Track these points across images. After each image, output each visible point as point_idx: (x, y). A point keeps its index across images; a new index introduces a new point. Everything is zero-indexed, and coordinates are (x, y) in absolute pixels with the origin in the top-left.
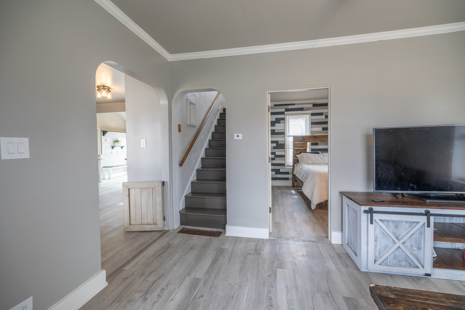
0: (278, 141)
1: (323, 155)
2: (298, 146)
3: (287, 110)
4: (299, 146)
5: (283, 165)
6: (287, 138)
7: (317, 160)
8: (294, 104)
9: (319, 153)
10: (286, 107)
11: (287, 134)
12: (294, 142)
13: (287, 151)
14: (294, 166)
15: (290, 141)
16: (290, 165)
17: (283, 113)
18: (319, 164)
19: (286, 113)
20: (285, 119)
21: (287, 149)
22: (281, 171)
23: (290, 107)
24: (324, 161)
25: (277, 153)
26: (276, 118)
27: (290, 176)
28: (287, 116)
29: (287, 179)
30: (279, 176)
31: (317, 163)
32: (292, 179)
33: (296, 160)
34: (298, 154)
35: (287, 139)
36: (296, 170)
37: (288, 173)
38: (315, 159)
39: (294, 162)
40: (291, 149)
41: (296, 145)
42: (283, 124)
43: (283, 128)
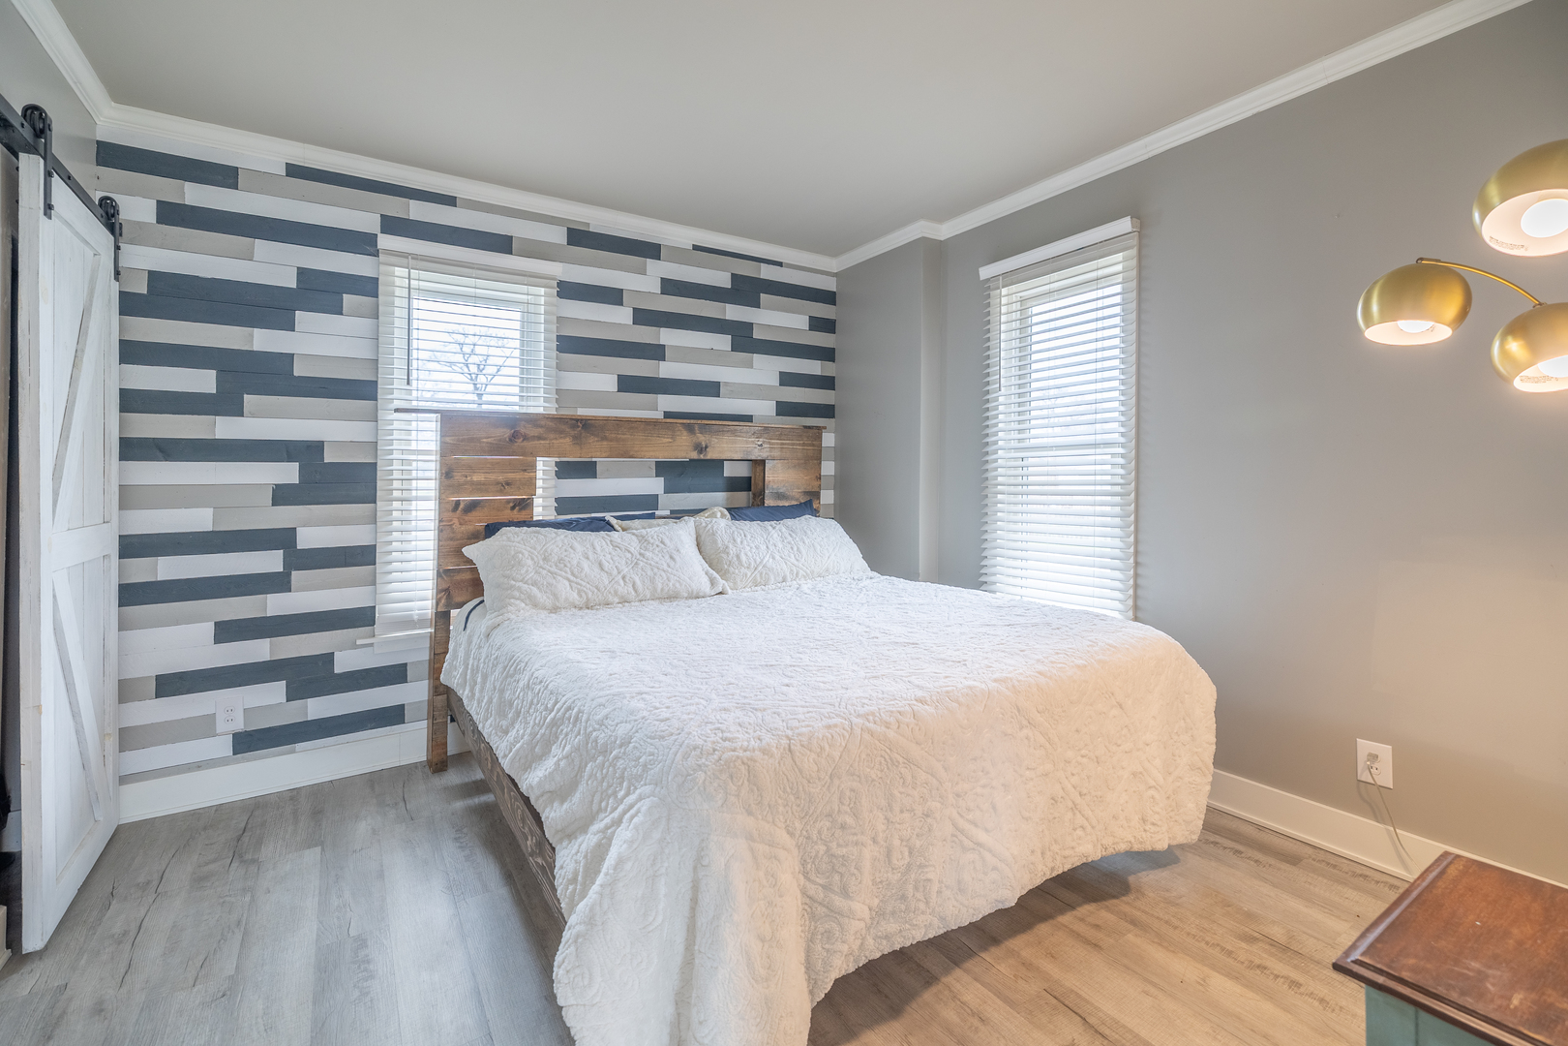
0: (316, 448)
1: (642, 539)
2: (472, 483)
3: (393, 225)
4: (479, 483)
5: (363, 618)
6: (396, 425)
7: (609, 574)
8: (450, 201)
9: (612, 528)
10: (394, 206)
11: (393, 392)
12: (446, 451)
13: (395, 514)
14: (442, 618)
15: (413, 446)
16: (416, 616)
17: (362, 243)
18: (624, 601)
19: (385, 242)
20: (381, 288)
21: (396, 505)
22: (345, 662)
23: (418, 211)
24: (652, 580)
25: (309, 538)
26: (303, 273)
27: (414, 693)
28: (399, 271)
29: (393, 716)
30: (318, 708)
31: (610, 598)
32: (427, 677)
33: (458, 577)
34: (475, 537)
35: (396, 435)
36: (461, 654)
37: (396, 674)
38: (597, 570)
39: (447, 590)
40: (422, 505)
41: (458, 477)
42: (362, 324)
43: (362, 351)
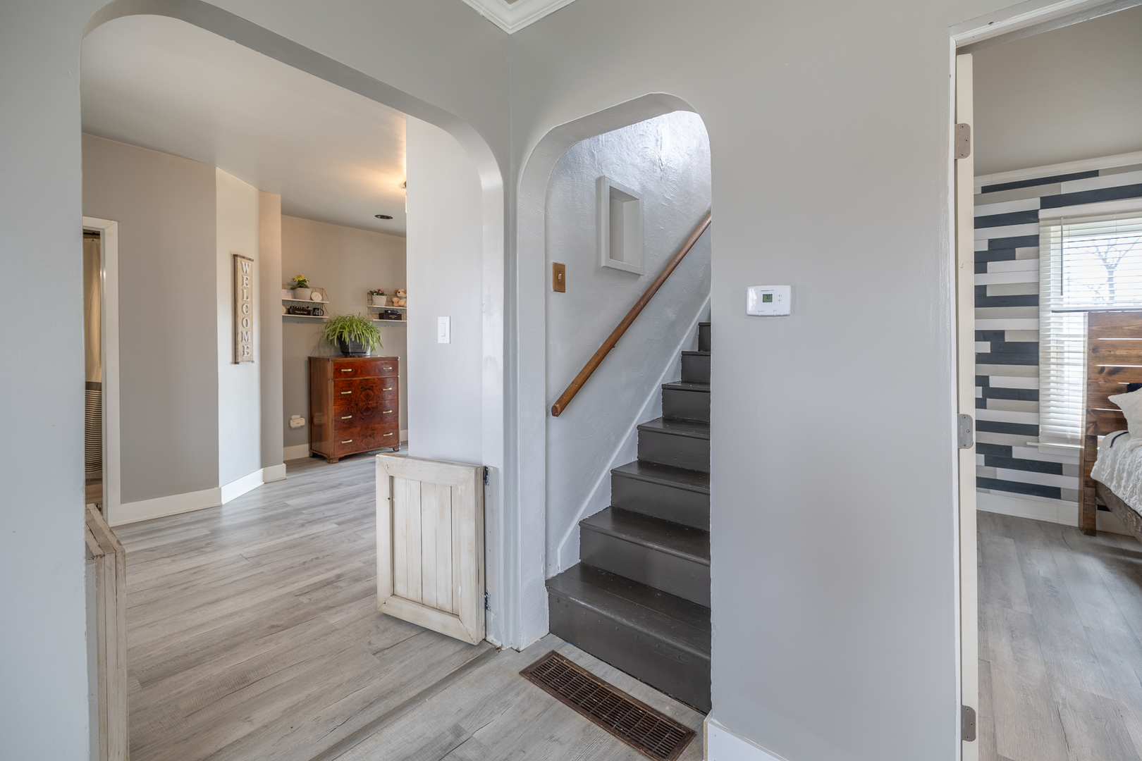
0: (1001, 334)
2: (1115, 356)
3: (1048, 203)
4: (1122, 356)
5: (1032, 430)
6: (1052, 320)
8: (1094, 174)
10: (1050, 190)
11: (1051, 298)
12: (1092, 335)
13: (1052, 372)
14: (1091, 440)
15: (1065, 332)
16: (1069, 435)
17: (1027, 217)
19: (1043, 214)
20: (1041, 241)
21: (1052, 367)
22: (1018, 453)
23: (1067, 188)
25: (995, 382)
26: (991, 242)
27: (1070, 483)
28: (1053, 228)
29: (1054, 493)
30: (1003, 474)
32: (1078, 475)
33: (1104, 416)
34: (1119, 391)
35: (1052, 326)
36: (1108, 461)
37: (1056, 469)
39: (1095, 423)
40: (1072, 368)
41: (1103, 352)
42: (1030, 263)
43: (1029, 278)
